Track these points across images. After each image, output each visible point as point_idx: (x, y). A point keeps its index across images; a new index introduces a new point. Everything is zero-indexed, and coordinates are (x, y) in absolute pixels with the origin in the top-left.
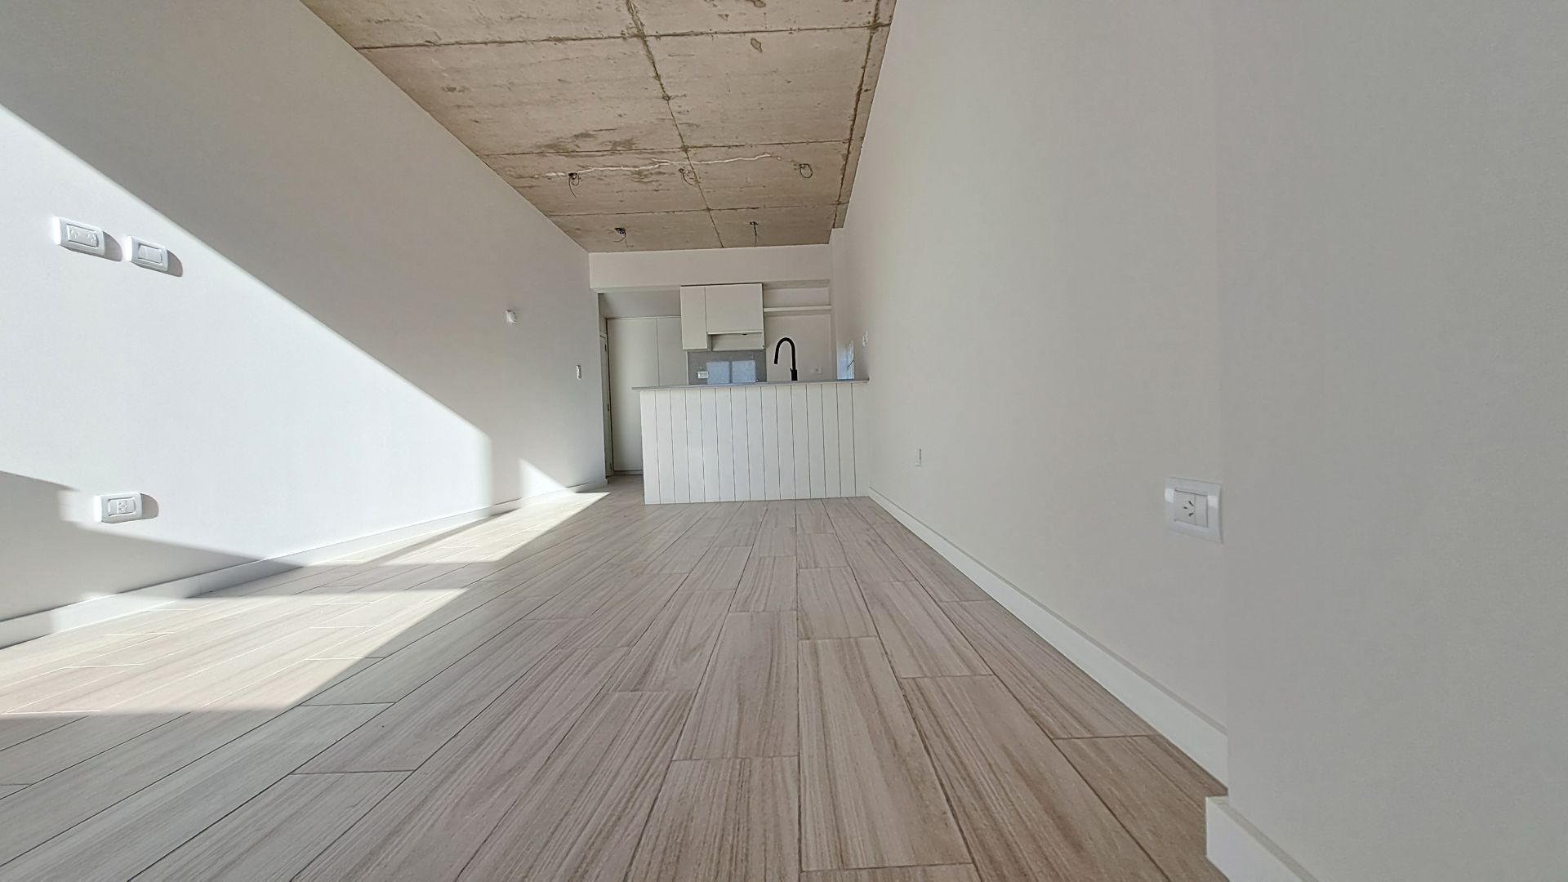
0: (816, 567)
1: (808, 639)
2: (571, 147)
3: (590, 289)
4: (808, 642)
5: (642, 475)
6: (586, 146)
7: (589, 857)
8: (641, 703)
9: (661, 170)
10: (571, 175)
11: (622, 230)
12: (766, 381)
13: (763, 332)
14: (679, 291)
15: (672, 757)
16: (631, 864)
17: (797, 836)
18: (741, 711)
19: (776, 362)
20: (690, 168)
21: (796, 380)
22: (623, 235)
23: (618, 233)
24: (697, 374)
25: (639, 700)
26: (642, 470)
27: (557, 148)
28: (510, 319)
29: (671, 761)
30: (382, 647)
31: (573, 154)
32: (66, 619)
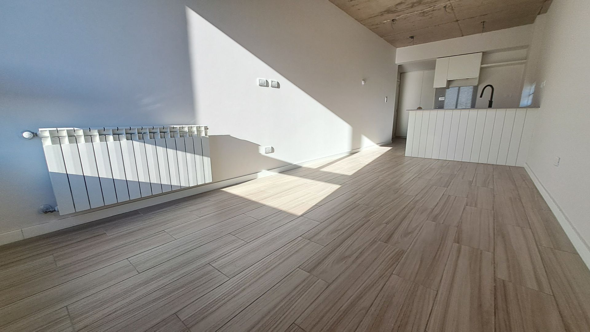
0: (475, 207)
1: (458, 243)
2: (395, 9)
3: (395, 64)
4: (457, 244)
5: (406, 138)
6: (400, 8)
7: (364, 293)
8: (386, 248)
9: (434, 9)
10: (393, 20)
11: (412, 37)
12: (475, 107)
13: (479, 78)
14: (436, 60)
15: (393, 272)
16: (374, 301)
17: (427, 319)
18: (420, 265)
19: (481, 97)
20: (450, 5)
21: (491, 107)
22: (412, 39)
23: (410, 39)
24: (439, 98)
25: (386, 247)
26: (406, 137)
27: (389, 11)
28: (363, 83)
29: (392, 274)
30: (319, 203)
31: (395, 12)
32: (260, 175)
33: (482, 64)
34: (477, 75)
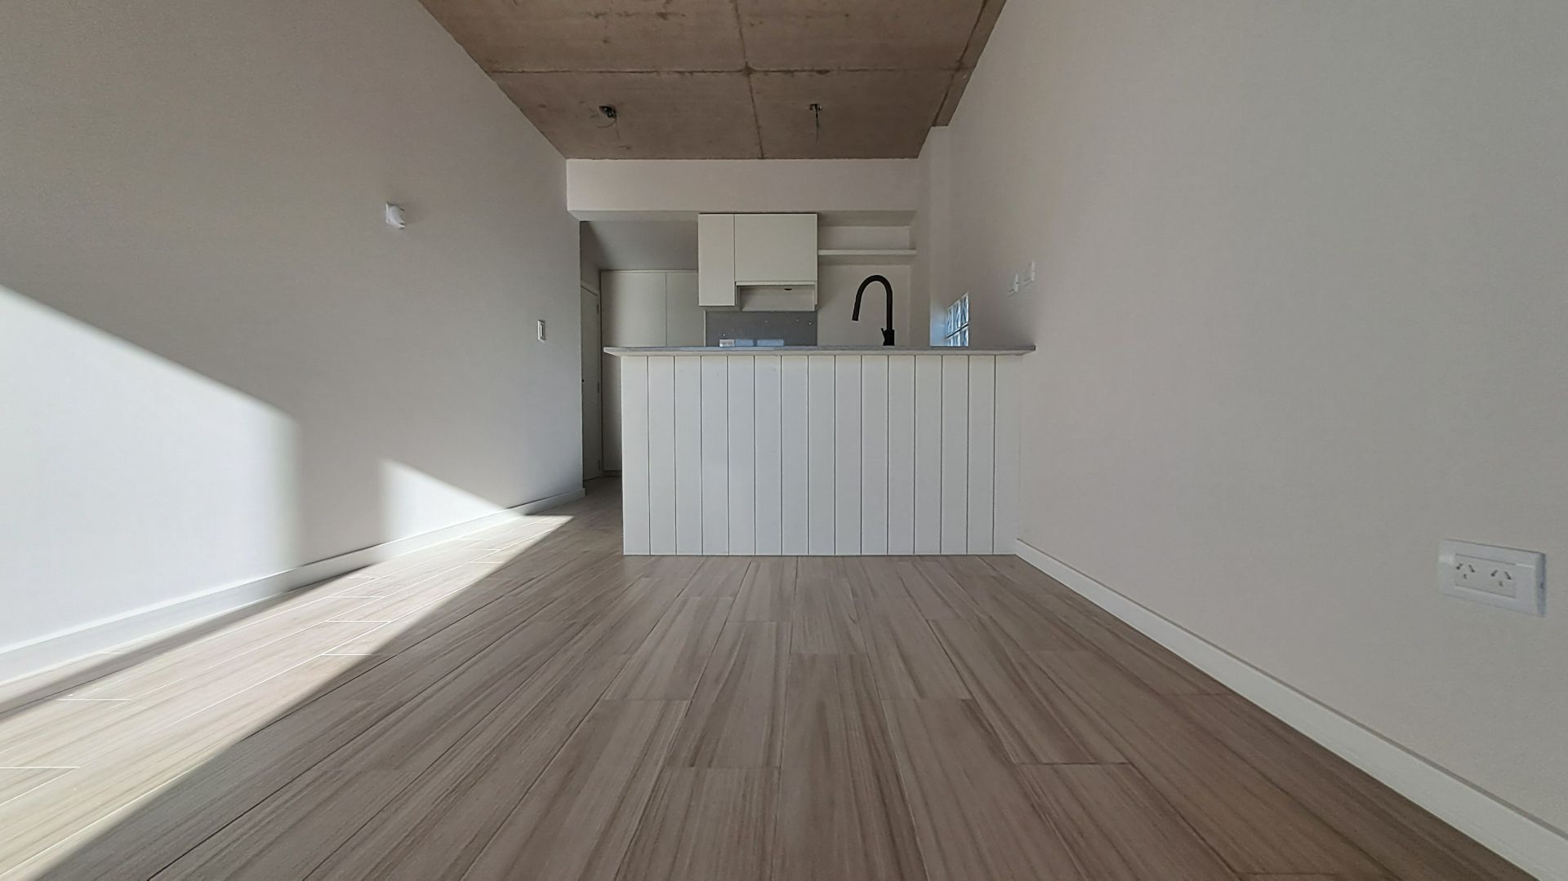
3: (567, 212)
11: (610, 111)
12: (816, 345)
13: (816, 284)
14: (697, 219)
19: (855, 317)
21: (892, 344)
22: (613, 122)
23: (604, 116)
24: (717, 342)
28: (392, 217)
33: (819, 248)
34: (810, 275)
